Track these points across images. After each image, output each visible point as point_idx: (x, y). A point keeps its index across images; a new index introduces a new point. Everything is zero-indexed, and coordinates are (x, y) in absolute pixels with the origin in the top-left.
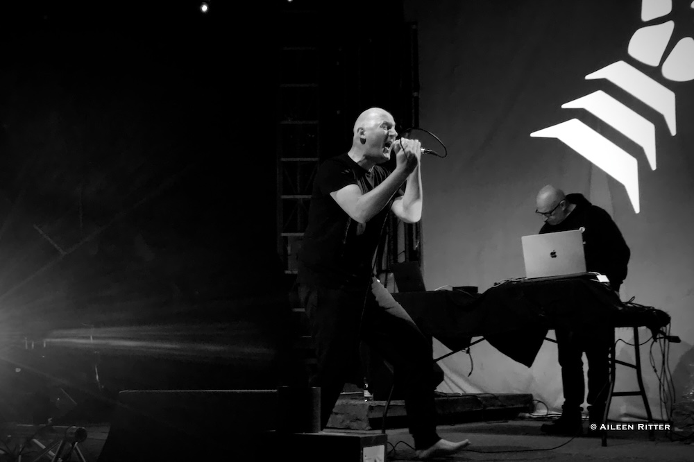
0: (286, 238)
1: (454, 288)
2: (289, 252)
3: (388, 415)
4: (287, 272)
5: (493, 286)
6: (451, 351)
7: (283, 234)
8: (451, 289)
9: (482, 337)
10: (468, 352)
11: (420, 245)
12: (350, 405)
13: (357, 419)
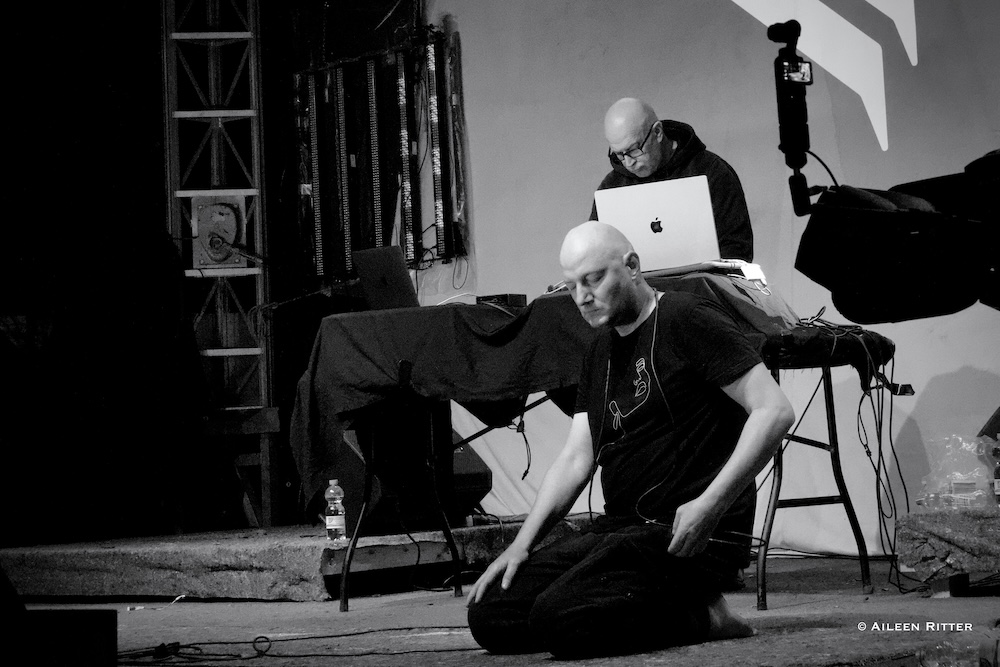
0: (187, 201)
1: (478, 299)
2: (195, 232)
3: (353, 569)
4: (189, 273)
5: (545, 292)
6: (485, 426)
7: (181, 194)
8: (473, 302)
9: (543, 394)
10: (521, 428)
11: (466, 213)
12: (287, 549)
13: (302, 580)
